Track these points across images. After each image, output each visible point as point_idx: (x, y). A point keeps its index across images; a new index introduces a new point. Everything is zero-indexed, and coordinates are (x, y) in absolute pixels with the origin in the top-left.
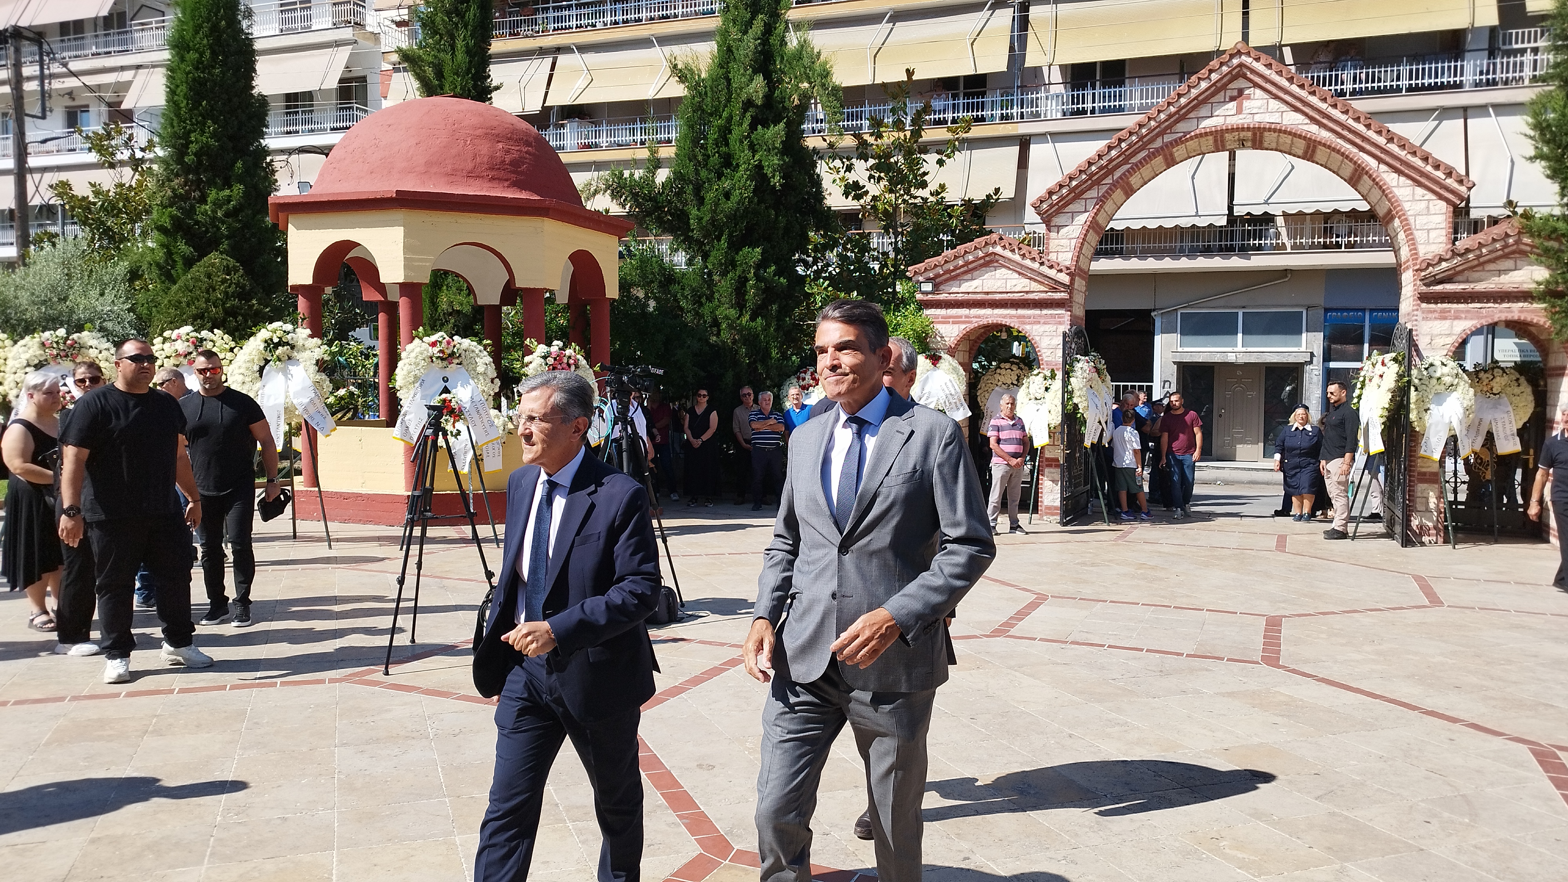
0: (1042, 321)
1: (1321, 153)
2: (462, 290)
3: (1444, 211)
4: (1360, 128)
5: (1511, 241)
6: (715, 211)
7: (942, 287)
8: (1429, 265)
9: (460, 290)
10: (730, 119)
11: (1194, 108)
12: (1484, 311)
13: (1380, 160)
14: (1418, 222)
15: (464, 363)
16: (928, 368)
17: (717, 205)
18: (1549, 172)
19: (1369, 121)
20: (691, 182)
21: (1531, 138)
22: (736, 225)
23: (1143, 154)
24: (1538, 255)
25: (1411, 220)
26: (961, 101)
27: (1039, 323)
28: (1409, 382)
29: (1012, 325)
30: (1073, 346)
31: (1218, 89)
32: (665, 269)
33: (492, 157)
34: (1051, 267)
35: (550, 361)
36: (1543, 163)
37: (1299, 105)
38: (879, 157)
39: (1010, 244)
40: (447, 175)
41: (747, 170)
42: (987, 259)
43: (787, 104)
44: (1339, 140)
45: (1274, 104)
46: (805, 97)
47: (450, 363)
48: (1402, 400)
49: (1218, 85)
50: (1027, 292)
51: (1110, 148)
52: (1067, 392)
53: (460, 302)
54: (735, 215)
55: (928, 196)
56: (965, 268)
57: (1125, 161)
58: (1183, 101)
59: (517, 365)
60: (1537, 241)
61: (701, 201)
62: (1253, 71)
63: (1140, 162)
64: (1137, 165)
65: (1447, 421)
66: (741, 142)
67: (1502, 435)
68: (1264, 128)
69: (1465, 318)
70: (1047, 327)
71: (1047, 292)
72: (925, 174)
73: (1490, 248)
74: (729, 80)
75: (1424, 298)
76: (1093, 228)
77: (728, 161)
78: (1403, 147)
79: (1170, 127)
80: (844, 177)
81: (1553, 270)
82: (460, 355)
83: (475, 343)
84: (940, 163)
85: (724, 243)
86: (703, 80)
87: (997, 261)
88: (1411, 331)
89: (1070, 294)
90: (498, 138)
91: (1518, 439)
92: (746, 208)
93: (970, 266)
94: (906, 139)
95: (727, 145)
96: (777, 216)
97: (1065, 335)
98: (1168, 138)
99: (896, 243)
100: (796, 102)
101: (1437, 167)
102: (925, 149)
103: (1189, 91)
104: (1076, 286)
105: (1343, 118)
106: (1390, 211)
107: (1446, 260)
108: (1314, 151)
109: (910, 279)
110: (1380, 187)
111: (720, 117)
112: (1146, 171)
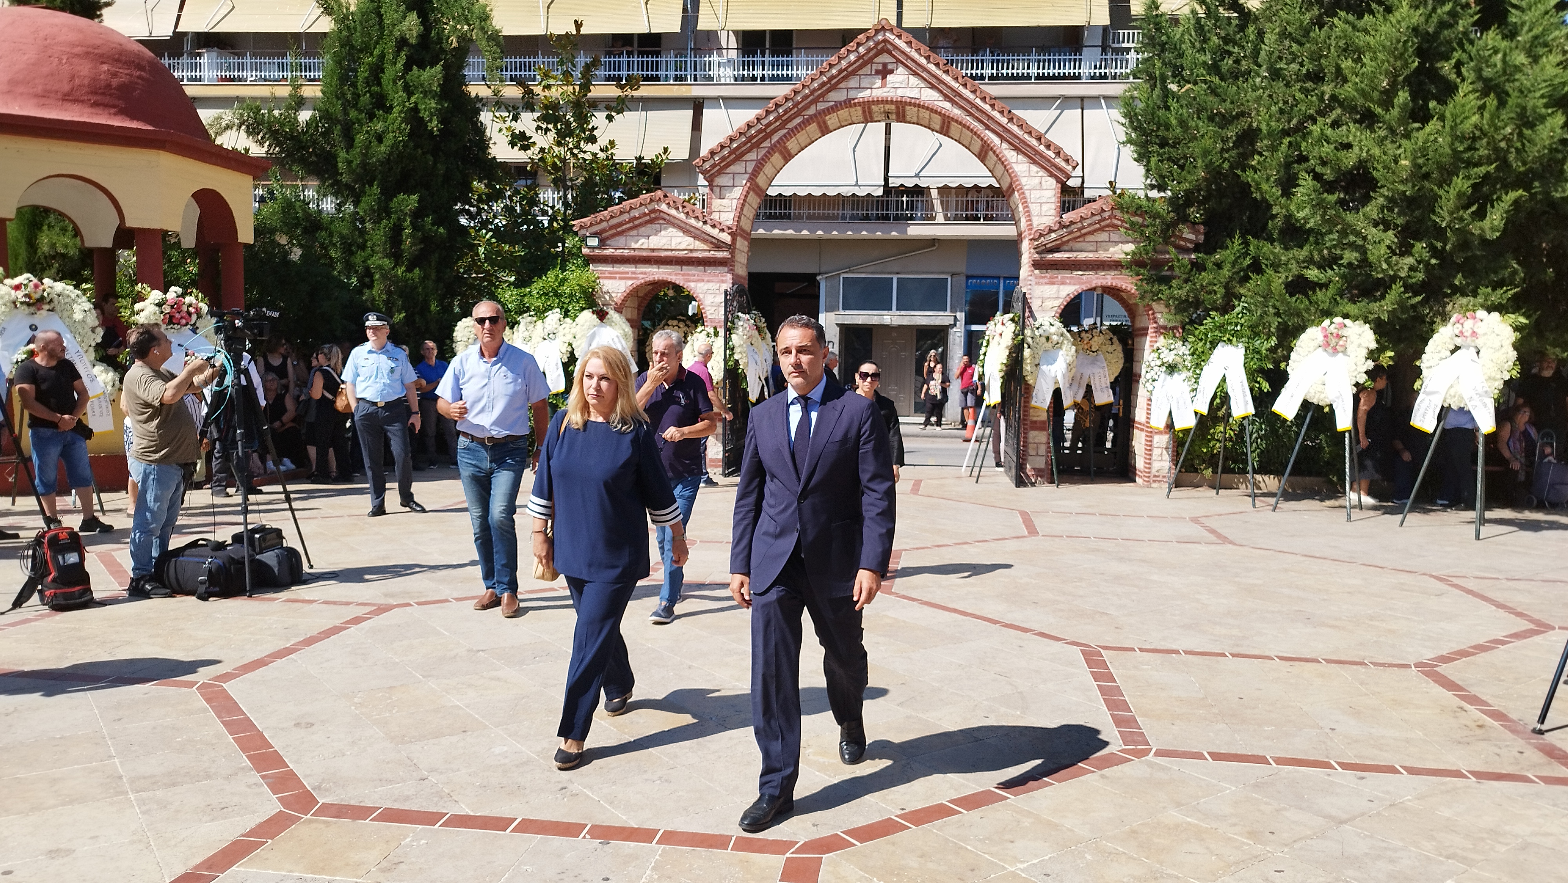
0: (706, 279)
1: (955, 128)
2: (66, 230)
3: (1054, 187)
4: (987, 107)
5: (1106, 215)
6: (365, 155)
7: (608, 242)
8: (1041, 235)
9: (64, 230)
10: (382, 56)
11: (844, 79)
12: (1084, 277)
13: (1002, 138)
14: (1033, 196)
15: (58, 309)
16: (595, 323)
17: (368, 147)
18: (1136, 156)
19: (993, 101)
20: (339, 121)
21: (1123, 125)
22: (390, 169)
23: (798, 120)
24: (1127, 229)
25: (1027, 193)
26: (636, 59)
27: (703, 281)
28: (1023, 340)
29: (677, 282)
30: (735, 304)
31: (864, 61)
32: (311, 215)
33: (94, 79)
34: (714, 226)
35: (167, 309)
36: (1132, 148)
37: (933, 81)
38: (546, 107)
39: (674, 202)
40: (36, 96)
41: (401, 112)
42: (653, 216)
43: (444, 46)
44: (968, 118)
45: (914, 80)
46: (464, 39)
47: (39, 309)
48: (1018, 356)
49: (866, 58)
50: (691, 251)
51: (768, 112)
52: (729, 348)
53: (65, 244)
54: (388, 160)
55: (598, 151)
56: (631, 225)
57: (782, 126)
58: (834, 71)
59: (126, 313)
60: (1126, 216)
61: (349, 142)
62: (896, 47)
63: (796, 127)
64: (792, 131)
65: (1054, 375)
66: (395, 83)
67: (1099, 388)
68: (905, 102)
69: (1070, 284)
70: (711, 286)
71: (710, 251)
72: (594, 129)
73: (1089, 221)
74: (380, 16)
75: (1037, 265)
76: (754, 190)
77: (381, 103)
78: (1020, 126)
79: (822, 95)
80: (510, 127)
81: (1139, 242)
82: (51, 301)
83: (72, 288)
84: (610, 118)
85: (376, 189)
86: (352, 13)
87: (664, 219)
88: (1025, 293)
89: (732, 253)
90: (102, 58)
91: (1111, 391)
92: (400, 152)
93: (636, 222)
94: (575, 92)
95: (379, 84)
96: (435, 163)
97: (726, 292)
98: (821, 106)
99: (565, 196)
100: (455, 44)
101: (1048, 147)
102: (595, 104)
103: (839, 62)
104: (738, 245)
105: (971, 96)
106: (1011, 185)
107: (1054, 231)
108: (948, 127)
109: (576, 233)
110: (1003, 163)
111: (371, 54)
112: (802, 137)
